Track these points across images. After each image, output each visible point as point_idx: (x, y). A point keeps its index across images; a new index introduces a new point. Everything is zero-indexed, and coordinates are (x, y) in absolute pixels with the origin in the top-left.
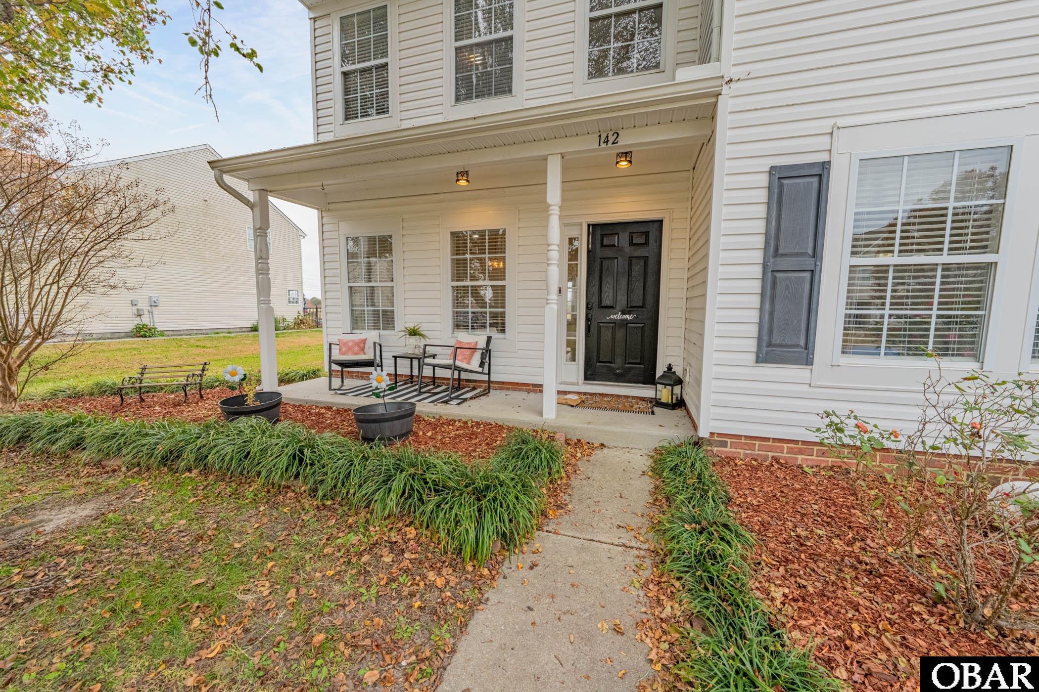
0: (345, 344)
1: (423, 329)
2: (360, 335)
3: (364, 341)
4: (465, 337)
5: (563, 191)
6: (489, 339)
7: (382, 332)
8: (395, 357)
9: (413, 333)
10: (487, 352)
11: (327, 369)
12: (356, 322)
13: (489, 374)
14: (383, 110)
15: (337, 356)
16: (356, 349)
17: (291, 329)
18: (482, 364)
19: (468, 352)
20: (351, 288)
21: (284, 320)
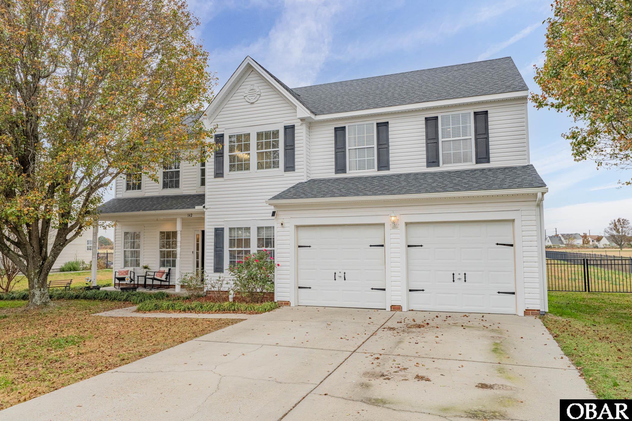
0: (121, 272)
1: (150, 266)
2: (126, 269)
3: (128, 271)
4: (162, 269)
5: (182, 226)
6: (170, 269)
7: (135, 268)
8: (138, 276)
9: (146, 268)
10: (168, 274)
11: (113, 283)
12: (126, 264)
13: (169, 282)
14: (139, 188)
15: (118, 276)
16: (125, 274)
17: (88, 270)
18: (166, 278)
19: (161, 274)
20: (125, 251)
21: (83, 263)
